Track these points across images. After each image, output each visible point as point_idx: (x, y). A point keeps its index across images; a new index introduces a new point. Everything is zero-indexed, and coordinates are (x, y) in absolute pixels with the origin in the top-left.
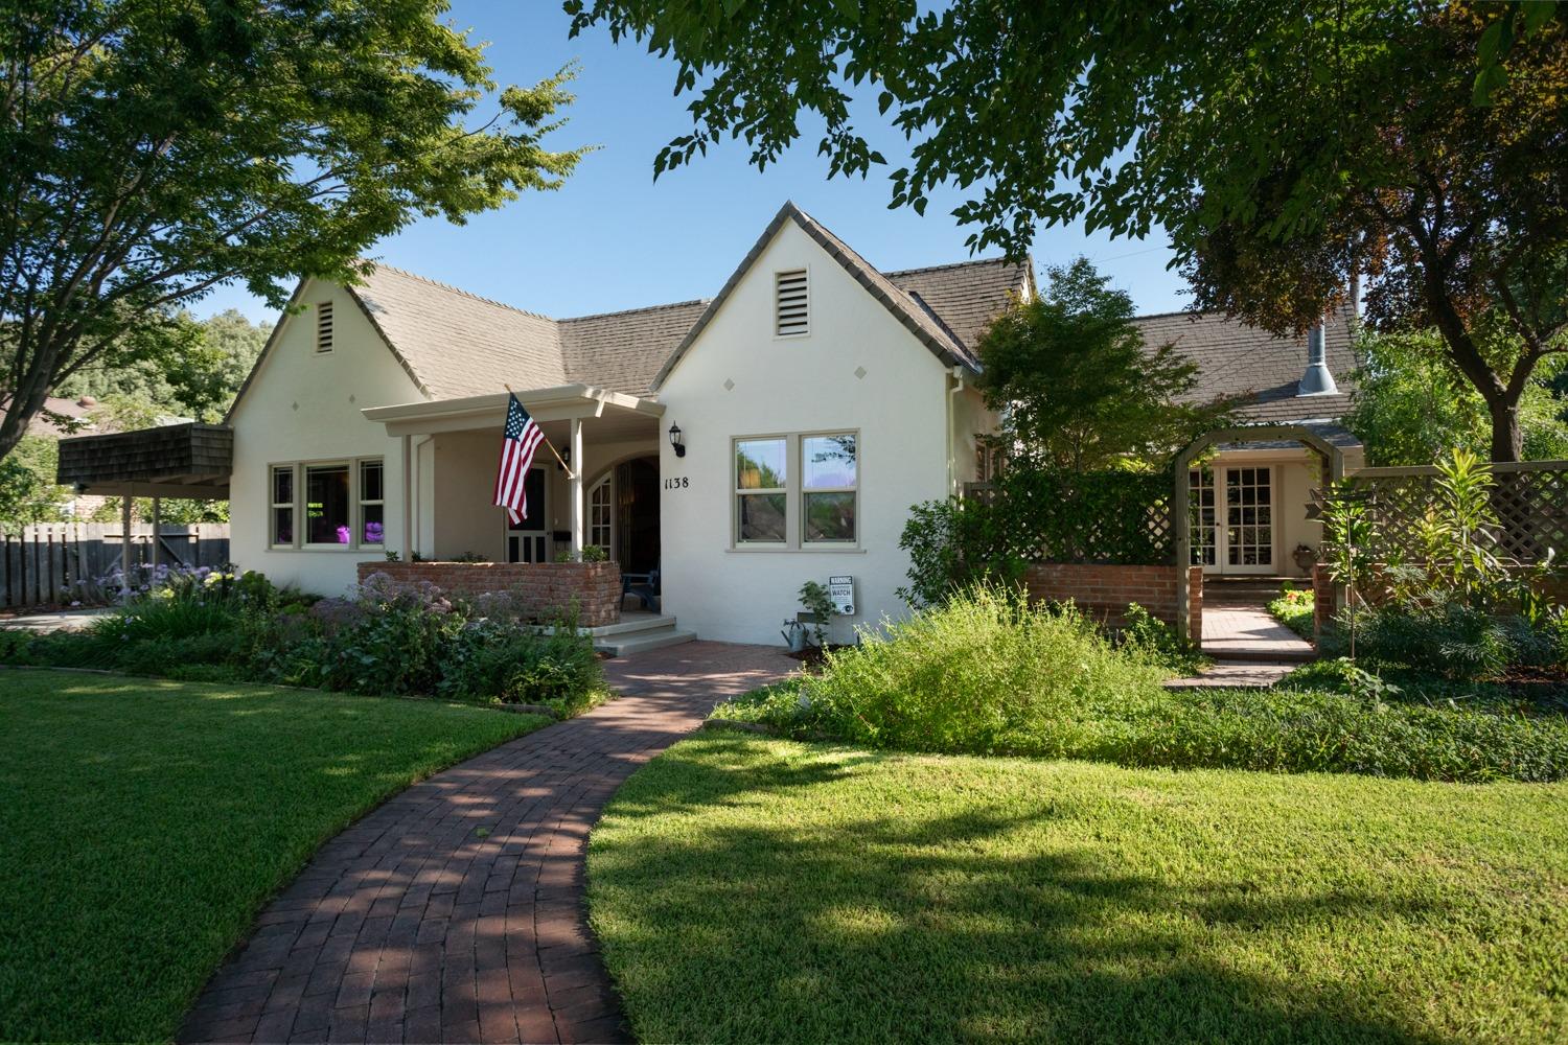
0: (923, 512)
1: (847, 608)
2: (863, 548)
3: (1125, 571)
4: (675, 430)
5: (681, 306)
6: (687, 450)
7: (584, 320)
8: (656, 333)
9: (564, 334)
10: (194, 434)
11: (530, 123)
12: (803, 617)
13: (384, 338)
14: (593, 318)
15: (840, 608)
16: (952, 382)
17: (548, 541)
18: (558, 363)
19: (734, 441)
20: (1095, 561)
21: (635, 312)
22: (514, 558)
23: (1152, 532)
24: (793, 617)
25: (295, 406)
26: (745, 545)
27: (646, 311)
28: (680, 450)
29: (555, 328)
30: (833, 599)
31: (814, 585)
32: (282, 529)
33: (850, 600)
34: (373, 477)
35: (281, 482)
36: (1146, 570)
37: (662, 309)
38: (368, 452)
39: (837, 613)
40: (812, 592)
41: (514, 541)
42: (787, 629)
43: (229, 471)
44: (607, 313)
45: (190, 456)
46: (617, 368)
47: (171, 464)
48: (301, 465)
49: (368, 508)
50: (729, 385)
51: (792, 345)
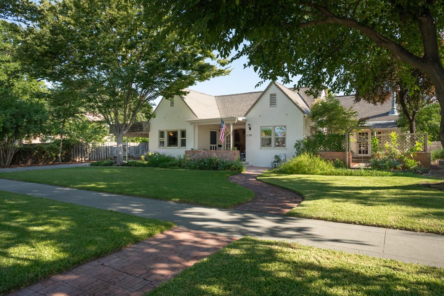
0: (298, 141)
1: (283, 160)
2: (287, 148)
3: (336, 153)
4: (249, 125)
5: (244, 94)
6: (251, 129)
7: (221, 96)
8: (239, 100)
9: (217, 100)
10: (144, 124)
11: (223, 66)
12: (275, 162)
13: (187, 104)
14: (223, 96)
15: (282, 160)
16: (305, 117)
17: (217, 147)
18: (216, 107)
19: (261, 127)
20: (332, 151)
21: (233, 95)
22: (211, 150)
23: (342, 146)
24: (273, 162)
25: (165, 118)
26: (263, 148)
27: (236, 95)
28: (250, 129)
29: (214, 98)
30: (281, 158)
31: (277, 155)
32: (162, 143)
33: (284, 158)
34: (183, 134)
35: (162, 134)
36: (340, 153)
37: (240, 94)
38: (183, 128)
39: (281, 161)
40: (276, 157)
41: (211, 147)
42: (272, 164)
43: (149, 131)
44: (227, 95)
45: (143, 128)
46: (231, 109)
47: (138, 130)
48: (166, 130)
49: (182, 139)
50: (260, 116)
51: (273, 109)
